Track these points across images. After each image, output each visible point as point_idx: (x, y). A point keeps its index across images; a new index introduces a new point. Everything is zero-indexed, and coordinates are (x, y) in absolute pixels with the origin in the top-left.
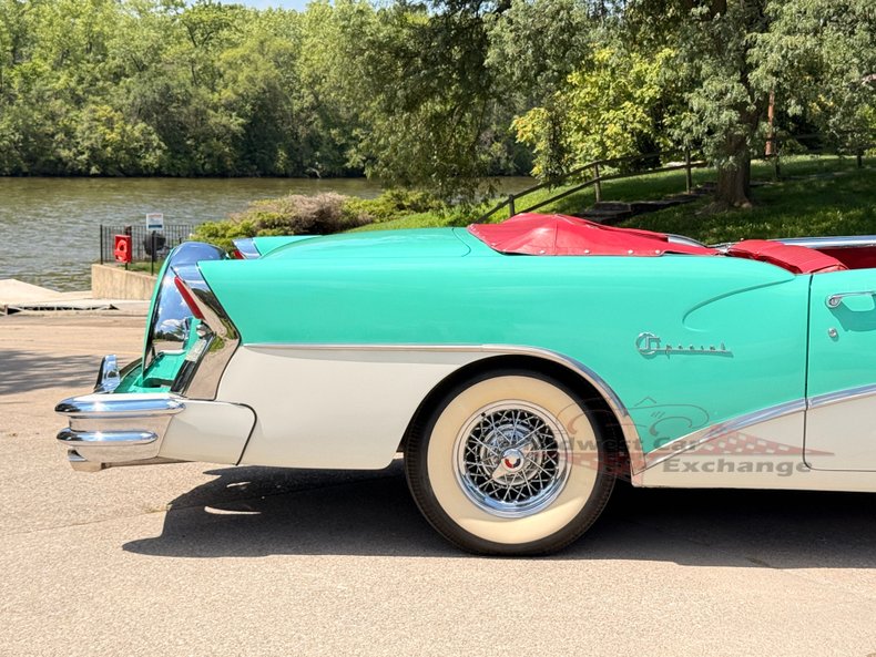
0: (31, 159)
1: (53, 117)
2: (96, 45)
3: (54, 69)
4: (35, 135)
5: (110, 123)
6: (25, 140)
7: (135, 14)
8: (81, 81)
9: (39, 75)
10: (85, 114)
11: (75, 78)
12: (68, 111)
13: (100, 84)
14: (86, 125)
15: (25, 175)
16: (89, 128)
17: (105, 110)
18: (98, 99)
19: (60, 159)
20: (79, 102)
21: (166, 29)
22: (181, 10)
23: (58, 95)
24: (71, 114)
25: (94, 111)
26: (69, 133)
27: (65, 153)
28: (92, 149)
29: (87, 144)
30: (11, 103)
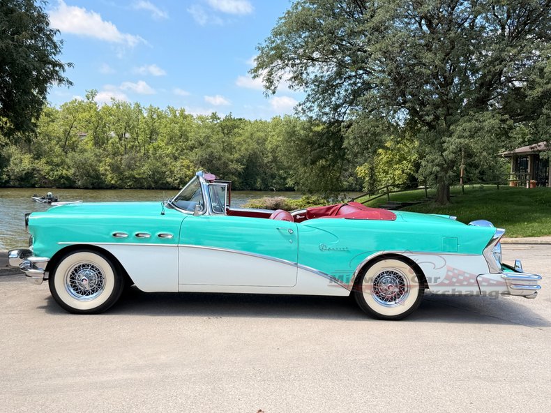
0: (156, 182)
1: (165, 164)
2: (184, 135)
3: (166, 145)
4: (158, 172)
5: (188, 167)
6: (154, 174)
7: (200, 122)
8: (177, 150)
9: (160, 147)
10: (178, 164)
11: (175, 149)
12: (171, 162)
13: (185, 151)
14: (179, 168)
15: (153, 189)
16: (180, 170)
17: (186, 162)
18: (184, 157)
19: (167, 182)
20: (176, 159)
21: (212, 128)
22: (218, 121)
23: (167, 155)
24: (173, 164)
25: (182, 162)
26: (172, 172)
27: (169, 180)
28: (181, 178)
29: (178, 176)
30: (148, 159)
